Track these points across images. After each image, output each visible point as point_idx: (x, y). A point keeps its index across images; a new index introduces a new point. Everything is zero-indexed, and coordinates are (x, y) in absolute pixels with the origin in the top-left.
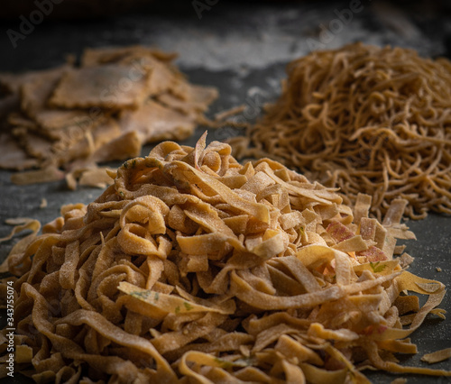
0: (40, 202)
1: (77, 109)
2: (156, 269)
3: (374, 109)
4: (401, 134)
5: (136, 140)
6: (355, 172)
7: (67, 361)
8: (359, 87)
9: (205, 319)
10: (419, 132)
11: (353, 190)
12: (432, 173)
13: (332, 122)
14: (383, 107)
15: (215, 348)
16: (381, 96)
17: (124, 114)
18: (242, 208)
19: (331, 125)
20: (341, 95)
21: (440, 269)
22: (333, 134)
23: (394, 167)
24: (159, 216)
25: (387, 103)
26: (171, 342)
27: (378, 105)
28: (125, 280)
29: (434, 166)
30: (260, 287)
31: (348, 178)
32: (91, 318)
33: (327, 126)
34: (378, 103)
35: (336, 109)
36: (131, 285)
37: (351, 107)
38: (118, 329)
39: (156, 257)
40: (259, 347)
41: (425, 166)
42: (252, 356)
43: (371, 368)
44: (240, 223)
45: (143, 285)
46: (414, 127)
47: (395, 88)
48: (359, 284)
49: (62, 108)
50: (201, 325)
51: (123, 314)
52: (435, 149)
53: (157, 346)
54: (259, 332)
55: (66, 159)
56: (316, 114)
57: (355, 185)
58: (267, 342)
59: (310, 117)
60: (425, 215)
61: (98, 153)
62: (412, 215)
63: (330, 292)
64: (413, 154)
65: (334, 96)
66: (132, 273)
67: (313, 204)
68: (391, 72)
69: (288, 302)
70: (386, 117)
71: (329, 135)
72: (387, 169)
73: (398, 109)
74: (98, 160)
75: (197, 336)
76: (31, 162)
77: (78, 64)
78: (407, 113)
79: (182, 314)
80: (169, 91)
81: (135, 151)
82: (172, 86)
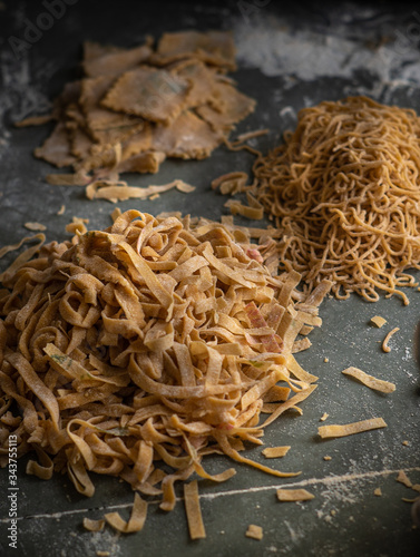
0: (60, 209)
1: (122, 113)
2: (77, 338)
3: (338, 188)
4: (350, 218)
5: (155, 161)
6: (308, 242)
7: (2, 393)
8: (335, 160)
9: (102, 388)
10: (367, 220)
11: (300, 258)
12: (367, 258)
13: (309, 185)
14: (345, 188)
15: (105, 412)
16: (346, 178)
17: (160, 125)
18: (158, 297)
19: (307, 187)
20: (322, 161)
21: (327, 360)
22: (306, 194)
23: (336, 245)
24: (93, 292)
25: (349, 186)
26: (73, 401)
27: (342, 185)
28: (53, 342)
29: (370, 252)
30: (148, 372)
31: (301, 245)
32: (22, 365)
33: (304, 187)
34: (342, 183)
35: (317, 172)
36: (55, 347)
37: (325, 177)
38: (39, 381)
39: (79, 328)
40: (133, 421)
41: (362, 251)
42: (126, 428)
43: (218, 452)
44: (153, 310)
45: (64, 350)
46: (364, 212)
47: (362, 172)
48: (222, 387)
50: (99, 391)
51: (45, 369)
52: (374, 238)
53: (60, 403)
54: (139, 408)
55: (98, 163)
56: (299, 172)
57: (304, 253)
58: (140, 419)
59: (294, 175)
60: (348, 296)
61: (122, 164)
62: (337, 294)
63: (196, 390)
64: (355, 239)
65: (317, 161)
66: (60, 337)
67: (237, 286)
68: (363, 153)
69: (165, 390)
70: (346, 197)
71: (303, 196)
72: (330, 247)
73: (358, 191)
74: (121, 171)
75: (94, 399)
76: (70, 161)
77: (155, 47)
78: (362, 198)
79: (86, 381)
80: (209, 104)
81: (153, 168)
82: (212, 99)
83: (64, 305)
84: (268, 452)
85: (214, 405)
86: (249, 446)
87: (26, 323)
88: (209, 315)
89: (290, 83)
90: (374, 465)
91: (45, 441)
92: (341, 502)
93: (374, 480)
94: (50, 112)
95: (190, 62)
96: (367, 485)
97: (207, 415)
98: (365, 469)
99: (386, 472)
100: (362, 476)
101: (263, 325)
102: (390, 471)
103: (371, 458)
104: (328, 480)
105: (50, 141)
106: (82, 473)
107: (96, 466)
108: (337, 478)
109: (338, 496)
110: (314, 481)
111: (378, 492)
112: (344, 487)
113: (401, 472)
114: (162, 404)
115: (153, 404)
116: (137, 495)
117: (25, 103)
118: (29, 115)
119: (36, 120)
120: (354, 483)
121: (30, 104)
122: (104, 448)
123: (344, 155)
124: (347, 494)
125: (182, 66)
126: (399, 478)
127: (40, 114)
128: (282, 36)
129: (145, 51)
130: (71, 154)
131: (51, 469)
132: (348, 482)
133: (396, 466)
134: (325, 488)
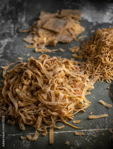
2: (25, 87)
3: (102, 52)
4: (105, 60)
6: (93, 66)
7: (4, 102)
8: (103, 44)
9: (30, 101)
10: (109, 60)
11: (90, 70)
12: (108, 71)
13: (95, 50)
14: (104, 52)
15: (30, 108)
16: (104, 49)
17: (57, 34)
18: (48, 78)
19: (94, 51)
20: (99, 44)
21: (94, 98)
22: (94, 53)
23: (100, 67)
24: (30, 75)
25: (105, 51)
26: (22, 104)
27: (103, 51)
28: (18, 88)
29: (110, 69)
30: (43, 98)
31: (91, 67)
32: (10, 94)
33: (93, 51)
35: (97, 47)
36: (19, 90)
37: (99, 48)
38: (14, 99)
39: (26, 85)
40: (38, 111)
41: (107, 69)
42: (35, 112)
43: (60, 121)
44: (46, 81)
45: (21, 90)
46: (109, 58)
47: (109, 47)
48: (62, 103)
49: (45, 29)
50: (29, 102)
51: (16, 95)
52: (111, 65)
53: (19, 105)
54: (40, 107)
56: (93, 47)
57: (92, 69)
58: (40, 110)
59: (91, 48)
60: (103, 81)
61: (46, 43)
62: (100, 80)
63: (55, 103)
64: (106, 65)
65: (98, 44)
66: (20, 87)
67: (71, 76)
68: (110, 42)
69: (47, 103)
70: (104, 54)
71: (93, 54)
72: (99, 68)
73: (108, 52)
75: (28, 104)
76: (32, 42)
77: (60, 13)
78: (108, 54)
79: (26, 99)
80: (72, 28)
81: (54, 45)
82: (72, 27)
83: (22, 78)
84: (74, 122)
85: (60, 107)
86: (69, 120)
87: (12, 83)
88: (62, 83)
89: (95, 24)
90: (103, 127)
91: (13, 115)
92: (93, 136)
93: (102, 131)
94: (29, 29)
95: (67, 17)
96: (100, 132)
97: (58, 110)
98: (100, 128)
99: (106, 129)
100: (99, 130)
101: (77, 87)
102: (108, 129)
103: (103, 125)
104: (90, 130)
105: (28, 37)
106: (23, 124)
107: (26, 122)
108: (92, 130)
109: (92, 135)
110: (86, 130)
111: (103, 134)
112: (94, 132)
113: (111, 129)
114: (46, 107)
115: (43, 107)
116: (36, 131)
117: (23, 26)
118: (24, 30)
119: (25, 31)
120: (97, 131)
121: (24, 27)
122: (29, 118)
123: (105, 43)
124: (94, 134)
125: (65, 18)
126: (109, 131)
127: (26, 29)
128: (94, 12)
129: (57, 14)
130: (33, 40)
131: (14, 122)
132: (95, 131)
133: (109, 128)
134: (89, 132)
